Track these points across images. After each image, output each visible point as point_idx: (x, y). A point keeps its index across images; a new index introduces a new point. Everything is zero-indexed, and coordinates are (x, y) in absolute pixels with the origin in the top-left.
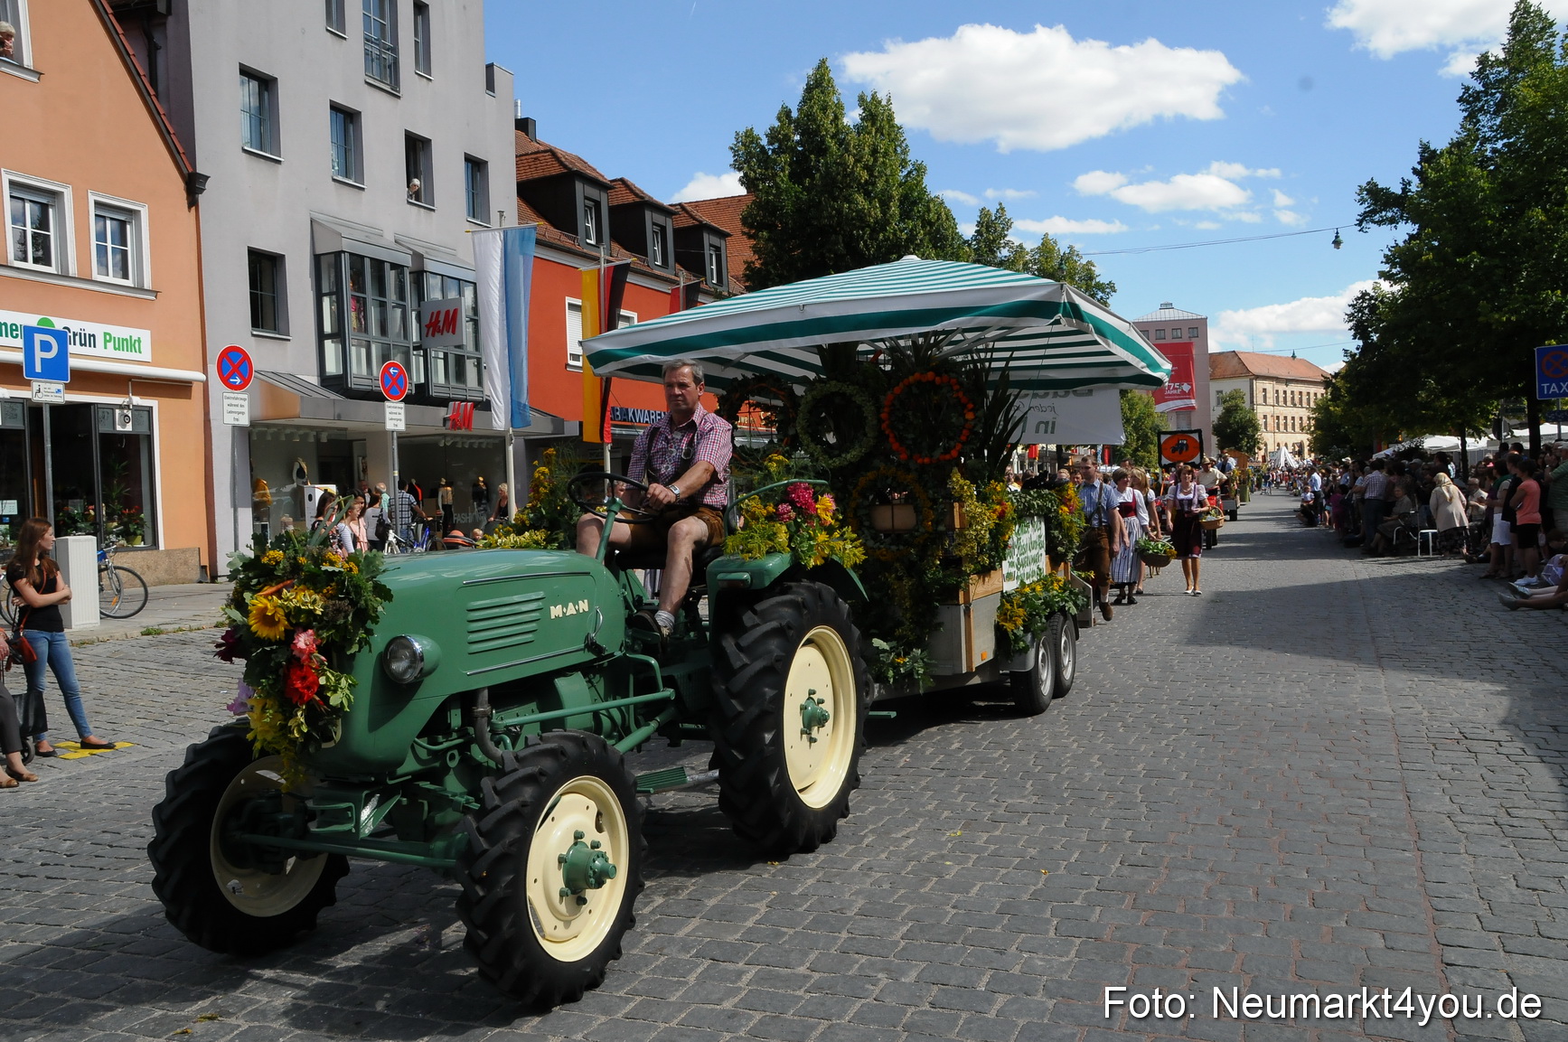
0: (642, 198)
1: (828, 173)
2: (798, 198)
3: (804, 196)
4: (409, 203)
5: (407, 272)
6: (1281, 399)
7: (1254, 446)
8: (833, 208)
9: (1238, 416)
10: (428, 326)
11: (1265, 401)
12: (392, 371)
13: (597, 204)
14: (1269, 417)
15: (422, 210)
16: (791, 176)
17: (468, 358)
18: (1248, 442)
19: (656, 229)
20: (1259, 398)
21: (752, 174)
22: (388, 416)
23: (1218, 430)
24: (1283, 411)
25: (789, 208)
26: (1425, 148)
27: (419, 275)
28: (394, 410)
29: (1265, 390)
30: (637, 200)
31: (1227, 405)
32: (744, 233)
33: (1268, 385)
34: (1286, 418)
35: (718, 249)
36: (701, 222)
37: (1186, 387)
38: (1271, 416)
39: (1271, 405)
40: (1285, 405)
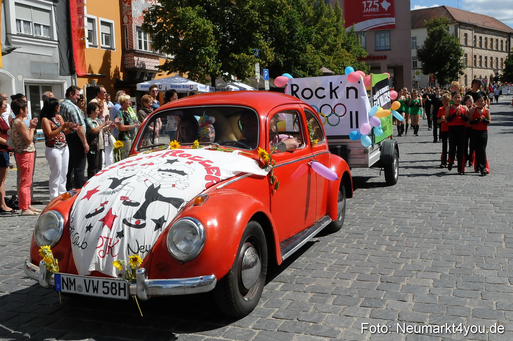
6: (478, 43)
7: (457, 70)
9: (444, 40)
11: (466, 43)
14: (468, 55)
18: (451, 67)
20: (462, 40)
23: (422, 55)
24: (478, 52)
29: (466, 35)
33: (469, 33)
34: (481, 57)
38: (470, 55)
39: (470, 47)
40: (481, 48)
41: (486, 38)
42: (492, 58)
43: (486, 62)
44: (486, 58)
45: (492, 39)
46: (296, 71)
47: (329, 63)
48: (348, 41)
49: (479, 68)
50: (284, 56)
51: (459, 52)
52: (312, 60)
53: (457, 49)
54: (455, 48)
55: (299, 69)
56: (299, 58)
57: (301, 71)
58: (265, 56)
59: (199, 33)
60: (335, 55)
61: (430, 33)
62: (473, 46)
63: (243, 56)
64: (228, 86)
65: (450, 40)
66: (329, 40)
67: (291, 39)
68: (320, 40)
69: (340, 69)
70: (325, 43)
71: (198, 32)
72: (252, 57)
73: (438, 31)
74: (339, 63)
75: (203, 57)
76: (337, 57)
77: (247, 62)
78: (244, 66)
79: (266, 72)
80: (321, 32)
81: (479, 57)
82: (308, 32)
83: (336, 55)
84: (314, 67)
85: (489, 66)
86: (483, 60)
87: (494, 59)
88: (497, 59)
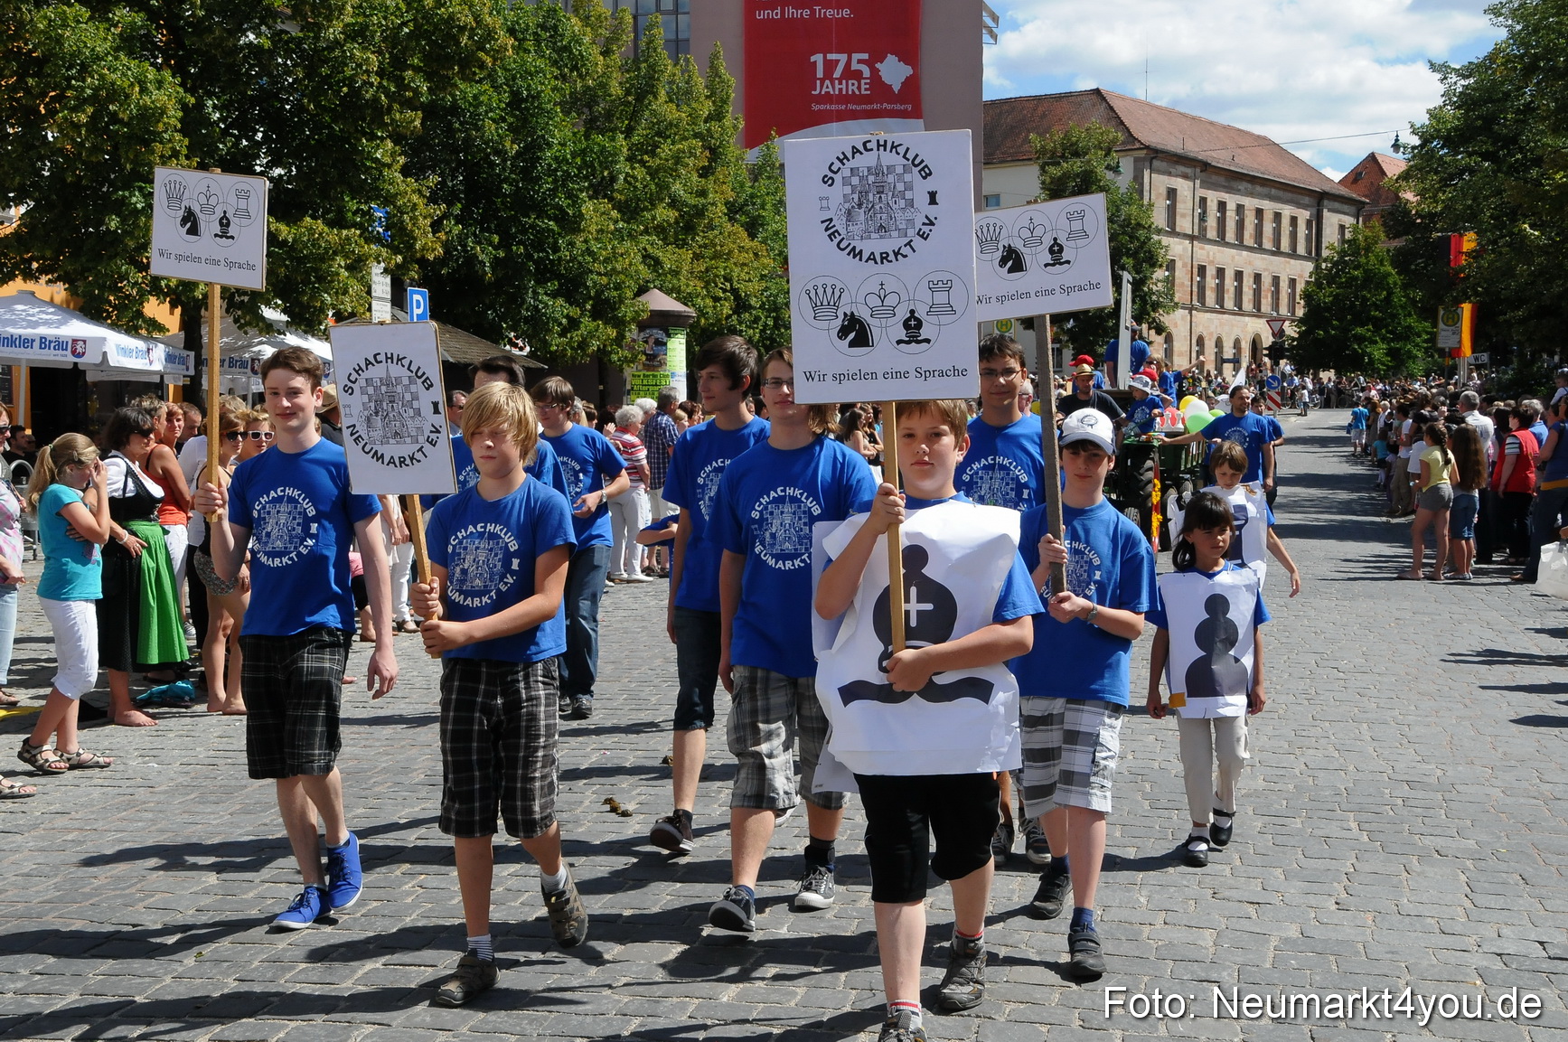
6: (1212, 223)
11: (1171, 223)
14: (1179, 265)
24: (1212, 255)
29: (1172, 193)
33: (1183, 187)
38: (1184, 265)
39: (1186, 236)
40: (1221, 240)
41: (1240, 208)
42: (1258, 277)
43: (1239, 292)
44: (1239, 275)
45: (1259, 212)
46: (540, 302)
47: (676, 273)
48: (752, 196)
49: (1213, 311)
50: (496, 239)
51: (1150, 252)
52: (607, 260)
53: (1144, 243)
54: (1138, 239)
55: (554, 295)
56: (556, 249)
57: (560, 301)
58: (407, 235)
59: (121, 122)
60: (700, 247)
61: (1048, 180)
62: (1196, 233)
63: (311, 230)
64: (256, 349)
65: (1118, 210)
66: (677, 187)
67: (527, 174)
68: (645, 187)
69: (716, 299)
70: (662, 200)
71: (114, 118)
72: (348, 238)
73: (1078, 175)
74: (716, 276)
75: (136, 225)
76: (708, 252)
77: (326, 257)
78: (316, 270)
79: (418, 299)
80: (646, 158)
81: (1214, 272)
82: (592, 151)
83: (705, 246)
84: (618, 287)
85: (1248, 305)
86: (1230, 283)
87: (1266, 281)
88: (1276, 280)
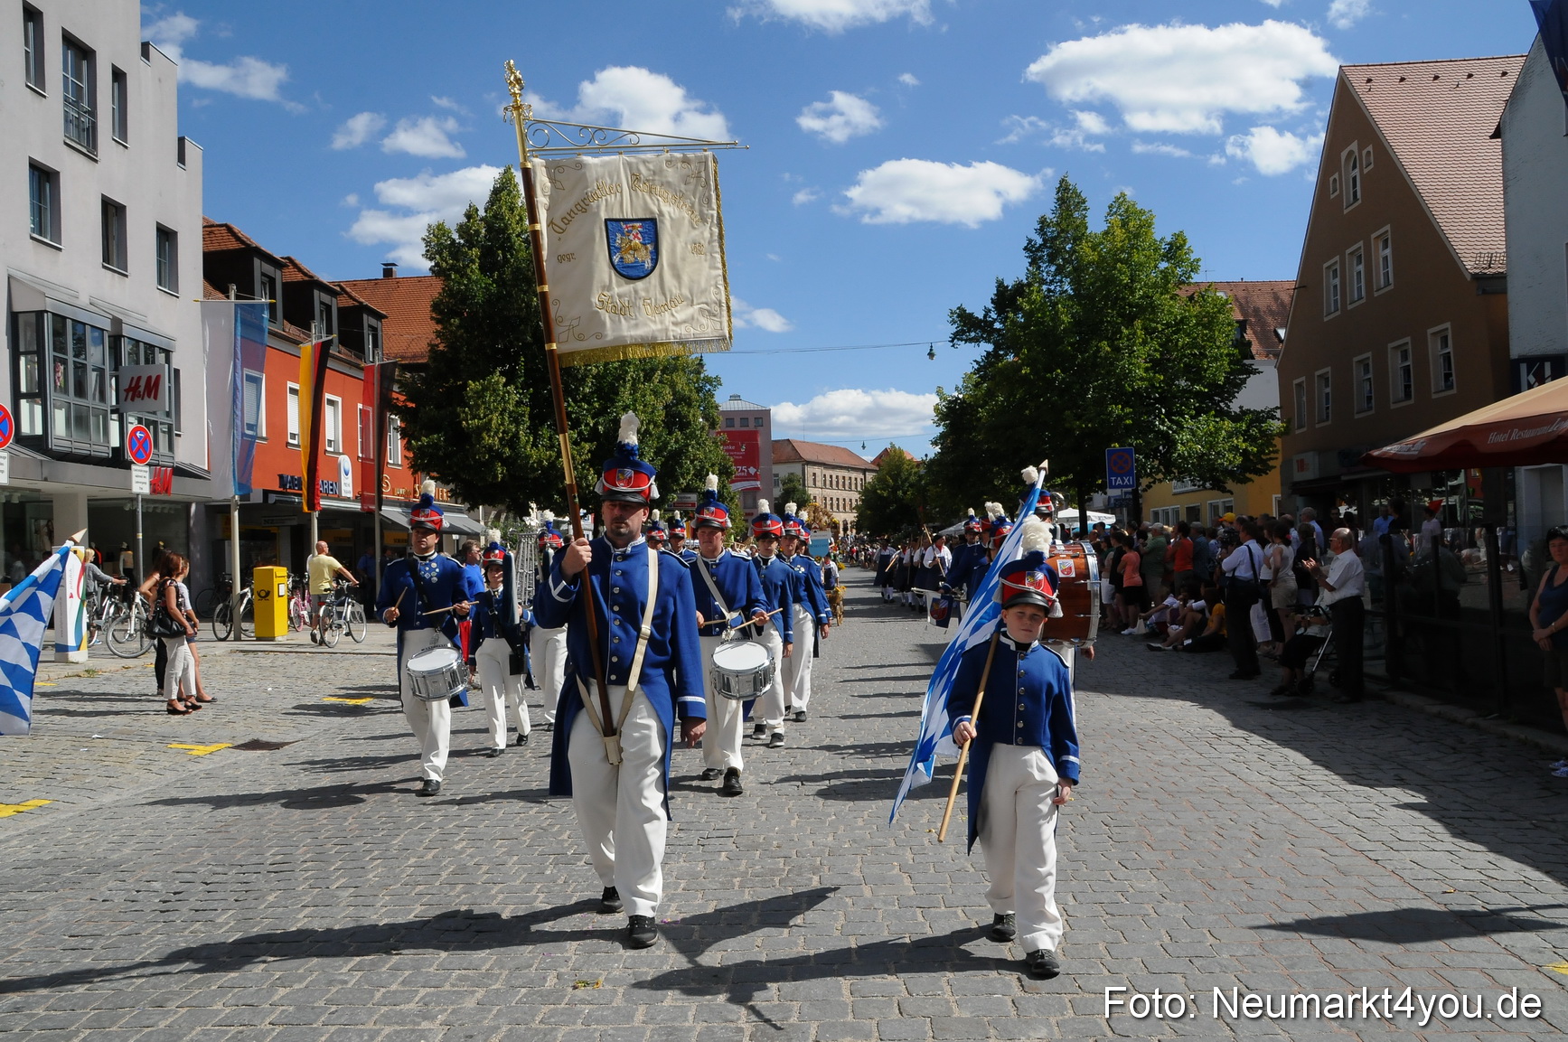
0: (311, 277)
1: (518, 269)
2: (488, 289)
3: (494, 288)
4: (104, 267)
5: (106, 335)
6: (828, 483)
8: (523, 301)
10: (127, 391)
11: (815, 484)
12: (138, 434)
13: (272, 281)
15: (116, 275)
16: (482, 269)
17: (162, 423)
19: (323, 308)
20: (809, 481)
21: (444, 265)
22: (134, 479)
24: (828, 493)
25: (480, 299)
26: (1000, 285)
27: (116, 339)
28: (140, 474)
29: (814, 474)
30: (306, 279)
31: (786, 486)
32: (432, 318)
33: (817, 470)
34: (832, 499)
35: (374, 329)
36: (361, 303)
37: (752, 470)
39: (819, 488)
40: (831, 488)
41: (837, 477)
42: (844, 500)
43: (838, 505)
44: (838, 499)
45: (844, 478)
62: (823, 486)
85: (841, 509)
86: (835, 502)
87: (847, 501)
88: (851, 500)
